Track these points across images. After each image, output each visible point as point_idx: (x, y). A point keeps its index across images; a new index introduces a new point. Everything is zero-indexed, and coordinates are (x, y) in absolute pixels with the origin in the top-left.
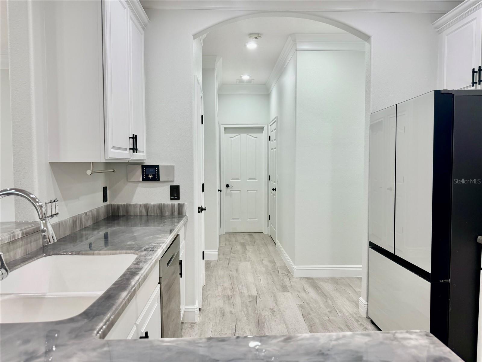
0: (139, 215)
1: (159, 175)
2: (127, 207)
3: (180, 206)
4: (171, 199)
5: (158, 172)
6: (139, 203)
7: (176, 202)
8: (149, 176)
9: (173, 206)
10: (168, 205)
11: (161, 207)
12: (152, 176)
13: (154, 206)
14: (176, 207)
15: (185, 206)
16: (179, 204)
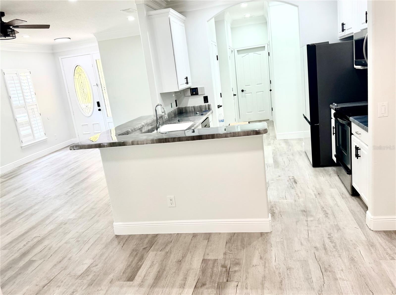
0: (191, 111)
1: (198, 92)
2: (186, 108)
3: (209, 106)
4: (204, 103)
5: (198, 91)
6: (191, 106)
7: (207, 104)
8: (194, 93)
9: (205, 106)
10: (203, 105)
11: (201, 107)
12: (195, 93)
13: (197, 106)
14: (207, 106)
15: (211, 105)
16: (208, 105)
